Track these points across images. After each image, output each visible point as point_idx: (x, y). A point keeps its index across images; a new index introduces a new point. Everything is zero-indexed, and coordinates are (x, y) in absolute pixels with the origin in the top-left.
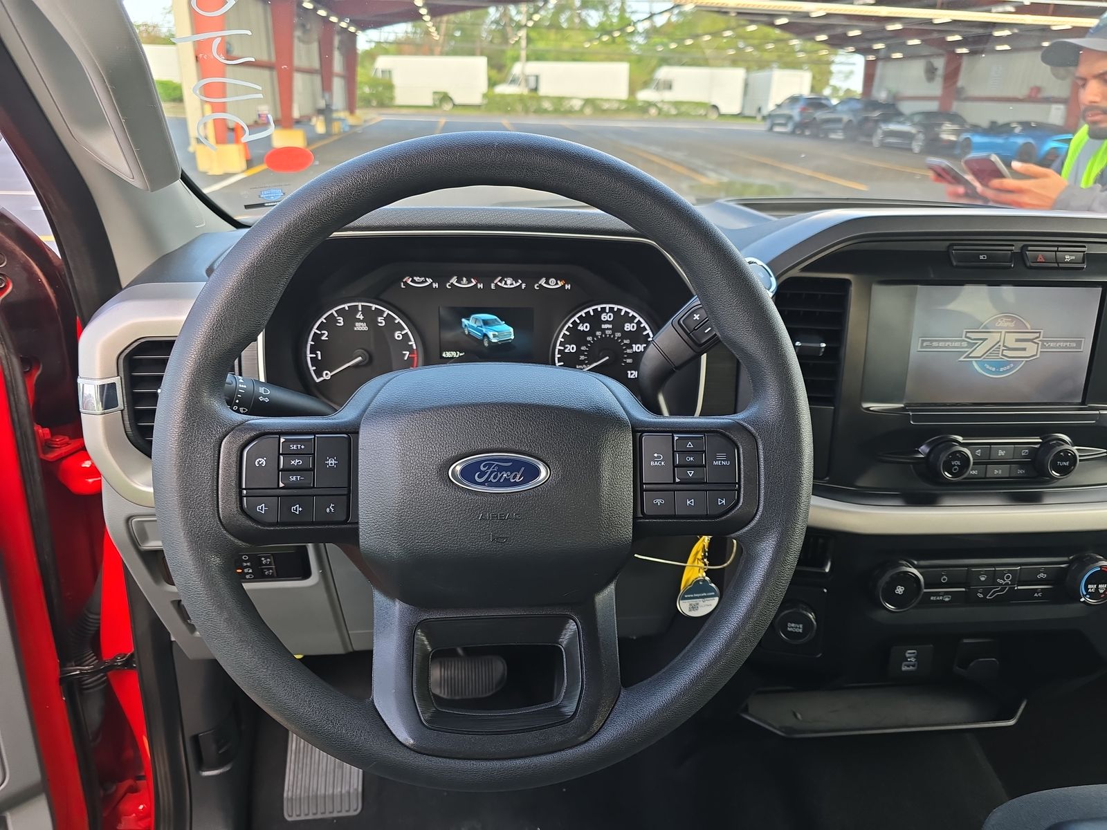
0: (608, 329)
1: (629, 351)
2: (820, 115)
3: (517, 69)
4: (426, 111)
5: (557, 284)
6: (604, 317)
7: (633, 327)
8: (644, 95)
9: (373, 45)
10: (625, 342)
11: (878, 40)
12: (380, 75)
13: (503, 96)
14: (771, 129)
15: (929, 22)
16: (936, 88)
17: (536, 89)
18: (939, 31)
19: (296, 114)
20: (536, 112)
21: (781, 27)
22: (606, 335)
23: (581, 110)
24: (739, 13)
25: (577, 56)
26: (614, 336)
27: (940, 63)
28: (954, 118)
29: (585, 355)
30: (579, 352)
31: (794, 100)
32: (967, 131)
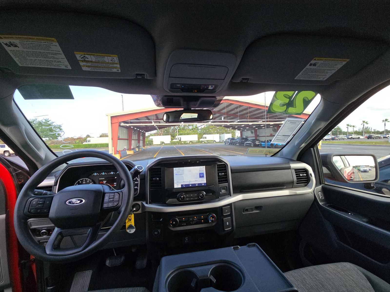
2: (234, 141)
3: (177, 137)
4: (159, 145)
8: (201, 140)
9: (150, 134)
11: (241, 128)
12: (150, 139)
13: (174, 142)
14: (225, 144)
15: (249, 124)
16: (254, 135)
17: (180, 140)
18: (252, 126)
19: (132, 148)
20: (180, 144)
21: (223, 127)
23: (189, 143)
24: (215, 125)
25: (188, 134)
27: (253, 131)
28: (258, 140)
31: (229, 139)
32: (260, 142)
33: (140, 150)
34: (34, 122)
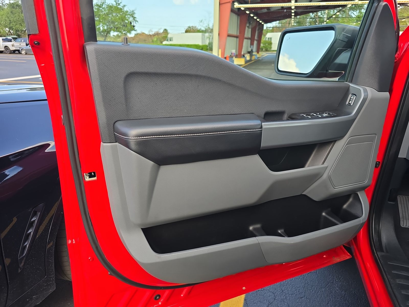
12: (267, 39)
19: (242, 53)
33: (254, 58)
34: (102, 5)
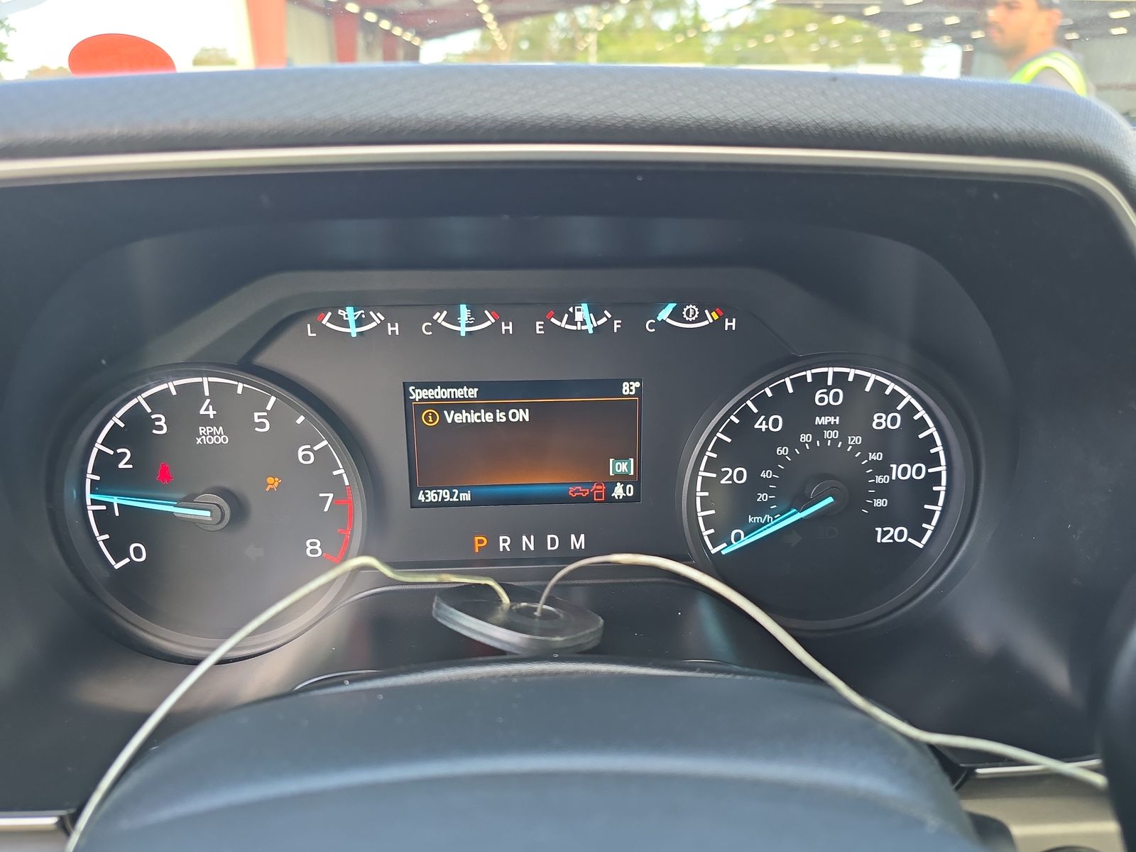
0: (830, 427)
1: (879, 479)
5: (702, 317)
6: (821, 397)
7: (894, 419)
10: (873, 457)
11: (976, 28)
21: (870, 18)
22: (824, 441)
26: (846, 445)
29: (770, 492)
30: (756, 484)
